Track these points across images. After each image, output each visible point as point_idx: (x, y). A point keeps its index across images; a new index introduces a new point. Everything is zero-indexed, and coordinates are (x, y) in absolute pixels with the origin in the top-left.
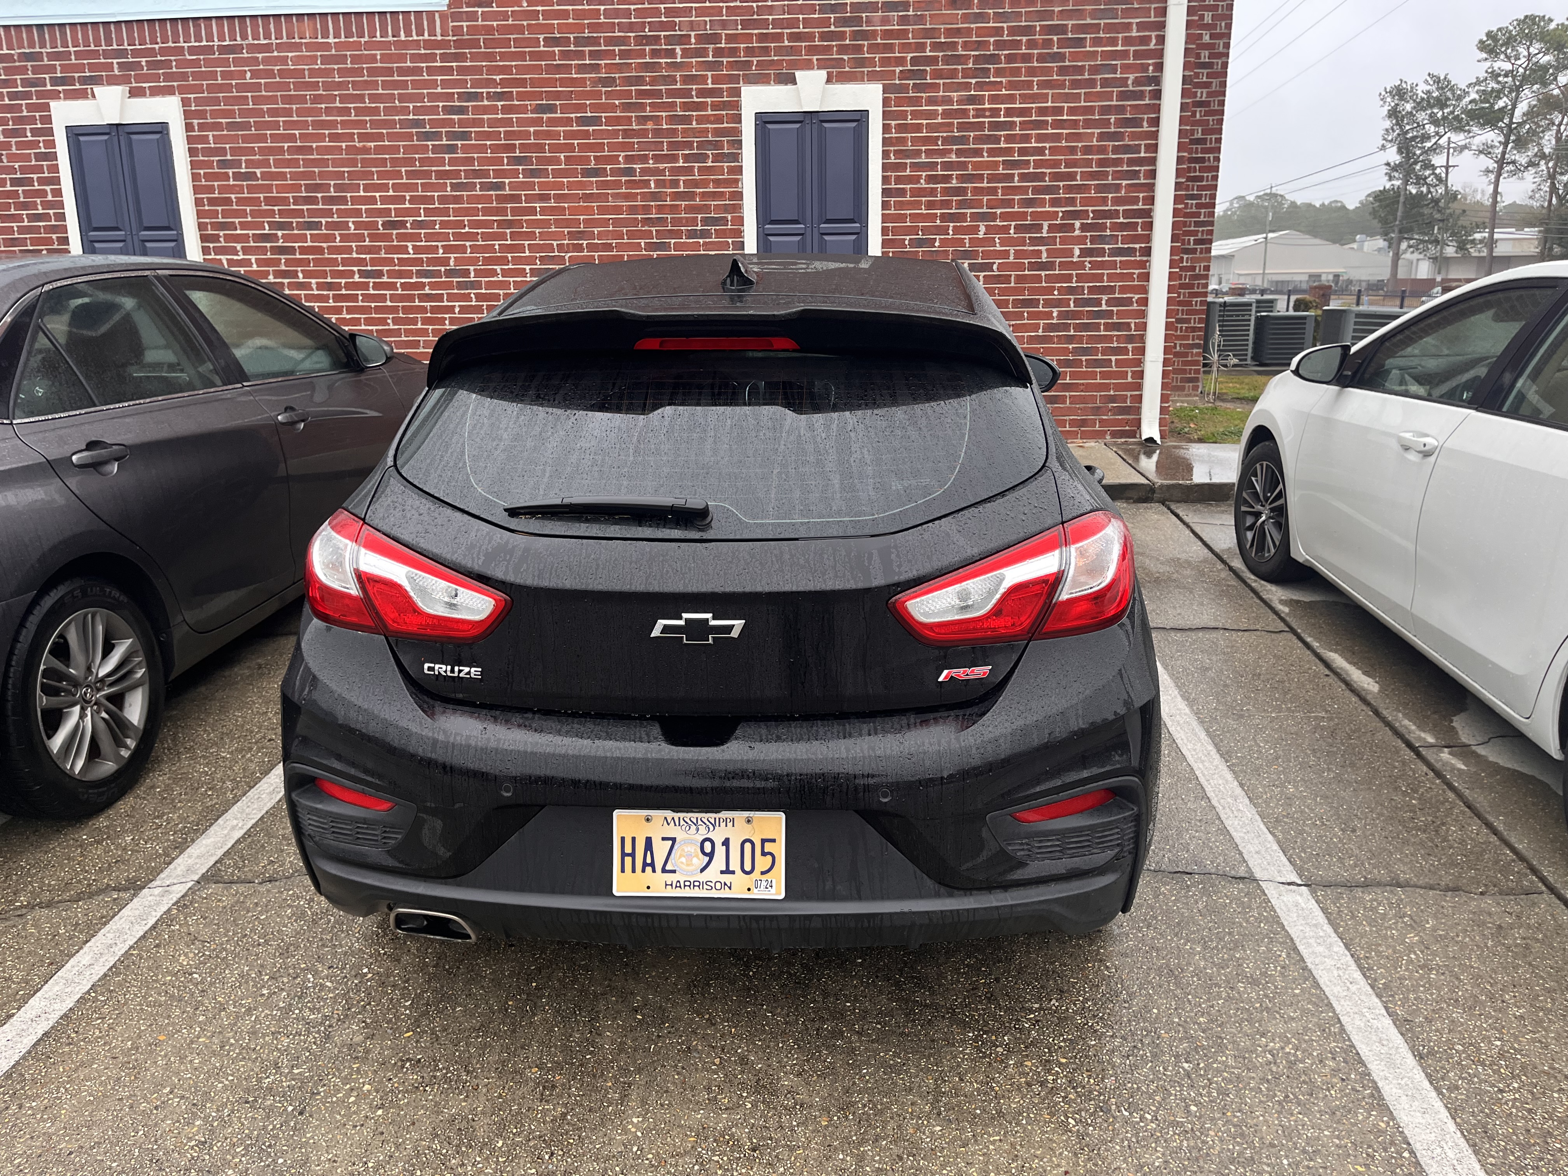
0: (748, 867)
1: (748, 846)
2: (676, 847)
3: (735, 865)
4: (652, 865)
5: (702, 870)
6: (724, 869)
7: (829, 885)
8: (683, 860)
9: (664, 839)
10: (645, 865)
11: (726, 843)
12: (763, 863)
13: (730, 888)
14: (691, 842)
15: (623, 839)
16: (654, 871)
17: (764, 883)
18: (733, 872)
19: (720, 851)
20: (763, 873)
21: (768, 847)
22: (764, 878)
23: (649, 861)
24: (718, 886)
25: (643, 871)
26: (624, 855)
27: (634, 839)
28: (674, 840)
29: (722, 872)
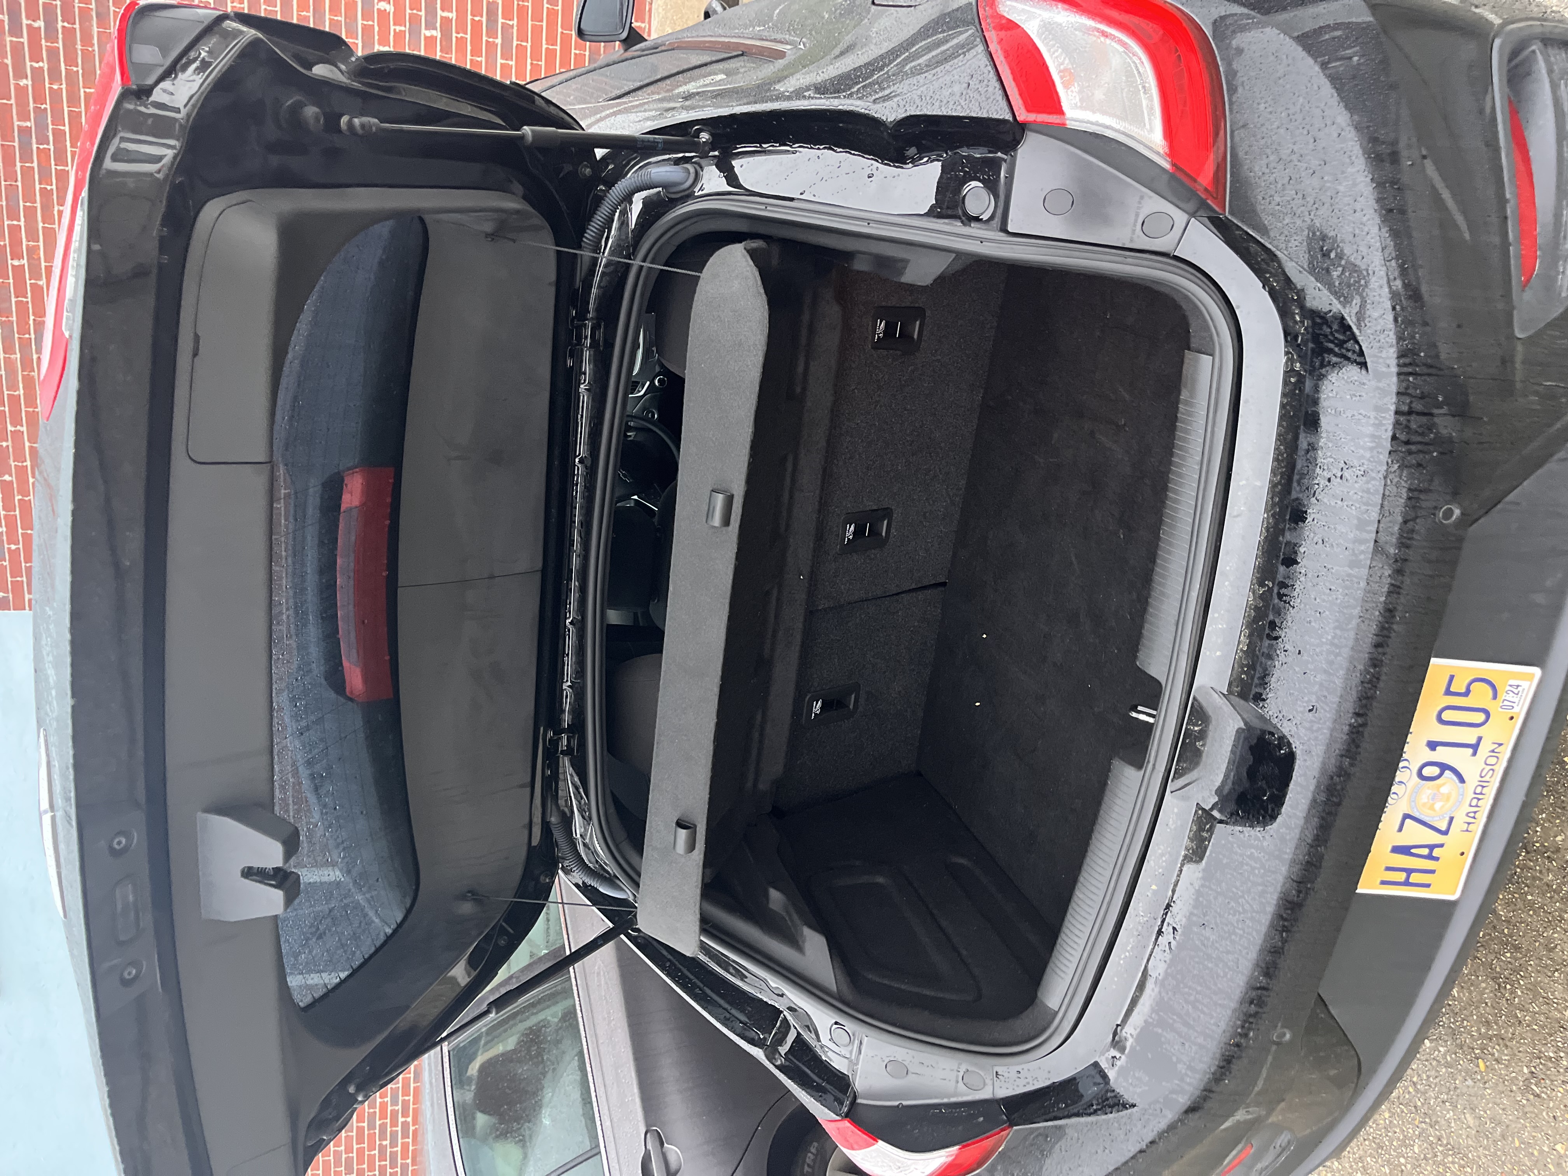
0: (1480, 717)
1: (1447, 716)
2: (1416, 814)
3: (1468, 736)
4: (1432, 847)
5: (1462, 780)
6: (1470, 751)
7: (1540, 598)
8: (1438, 806)
9: (1400, 829)
10: (1430, 857)
11: (1432, 745)
12: (1480, 696)
13: (1500, 745)
14: (1416, 791)
15: (1383, 883)
16: (1442, 846)
17: (1510, 697)
18: (1480, 739)
19: (1442, 755)
20: (1495, 697)
21: (1459, 686)
22: (1501, 695)
23: (1425, 851)
24: (1492, 761)
25: (1437, 859)
26: (1407, 883)
27: (1388, 869)
28: (1406, 816)
29: (1474, 754)
